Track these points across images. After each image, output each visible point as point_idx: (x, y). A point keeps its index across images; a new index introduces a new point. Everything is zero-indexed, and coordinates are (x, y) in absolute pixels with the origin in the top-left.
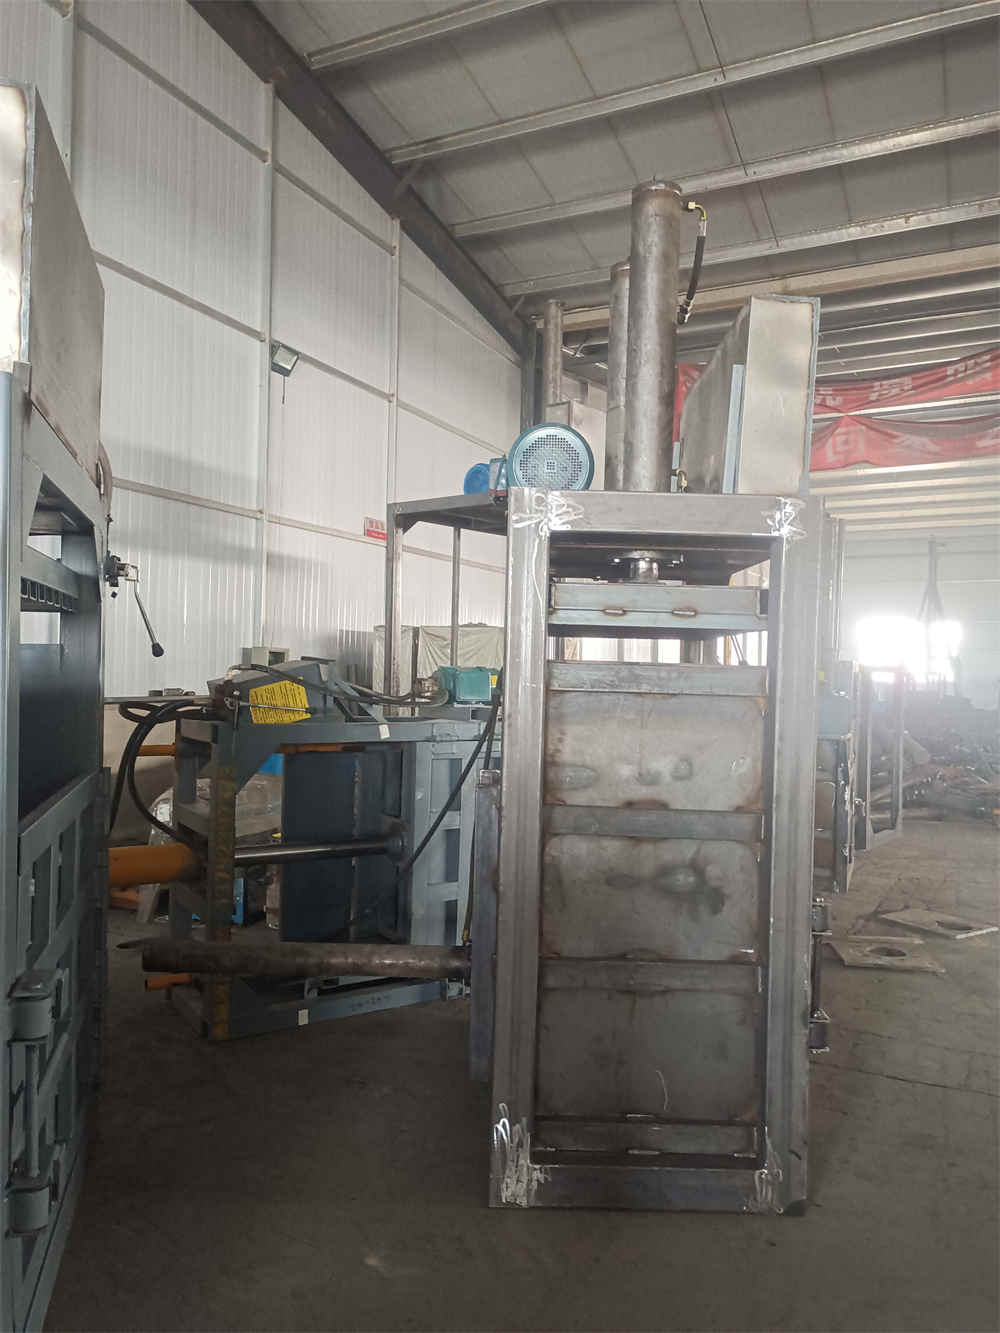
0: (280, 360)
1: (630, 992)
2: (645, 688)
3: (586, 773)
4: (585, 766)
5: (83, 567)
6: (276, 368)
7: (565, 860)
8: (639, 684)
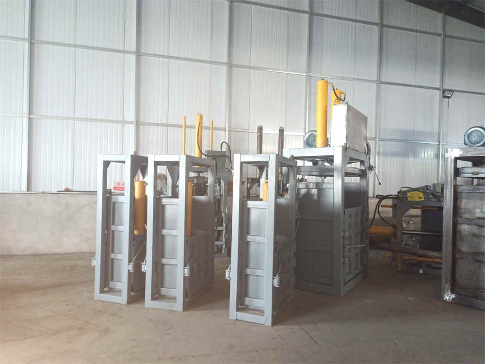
0: (446, 94)
1: (478, 261)
2: (481, 191)
3: (467, 211)
4: (467, 209)
5: (363, 168)
6: (445, 97)
7: (462, 230)
8: (479, 190)
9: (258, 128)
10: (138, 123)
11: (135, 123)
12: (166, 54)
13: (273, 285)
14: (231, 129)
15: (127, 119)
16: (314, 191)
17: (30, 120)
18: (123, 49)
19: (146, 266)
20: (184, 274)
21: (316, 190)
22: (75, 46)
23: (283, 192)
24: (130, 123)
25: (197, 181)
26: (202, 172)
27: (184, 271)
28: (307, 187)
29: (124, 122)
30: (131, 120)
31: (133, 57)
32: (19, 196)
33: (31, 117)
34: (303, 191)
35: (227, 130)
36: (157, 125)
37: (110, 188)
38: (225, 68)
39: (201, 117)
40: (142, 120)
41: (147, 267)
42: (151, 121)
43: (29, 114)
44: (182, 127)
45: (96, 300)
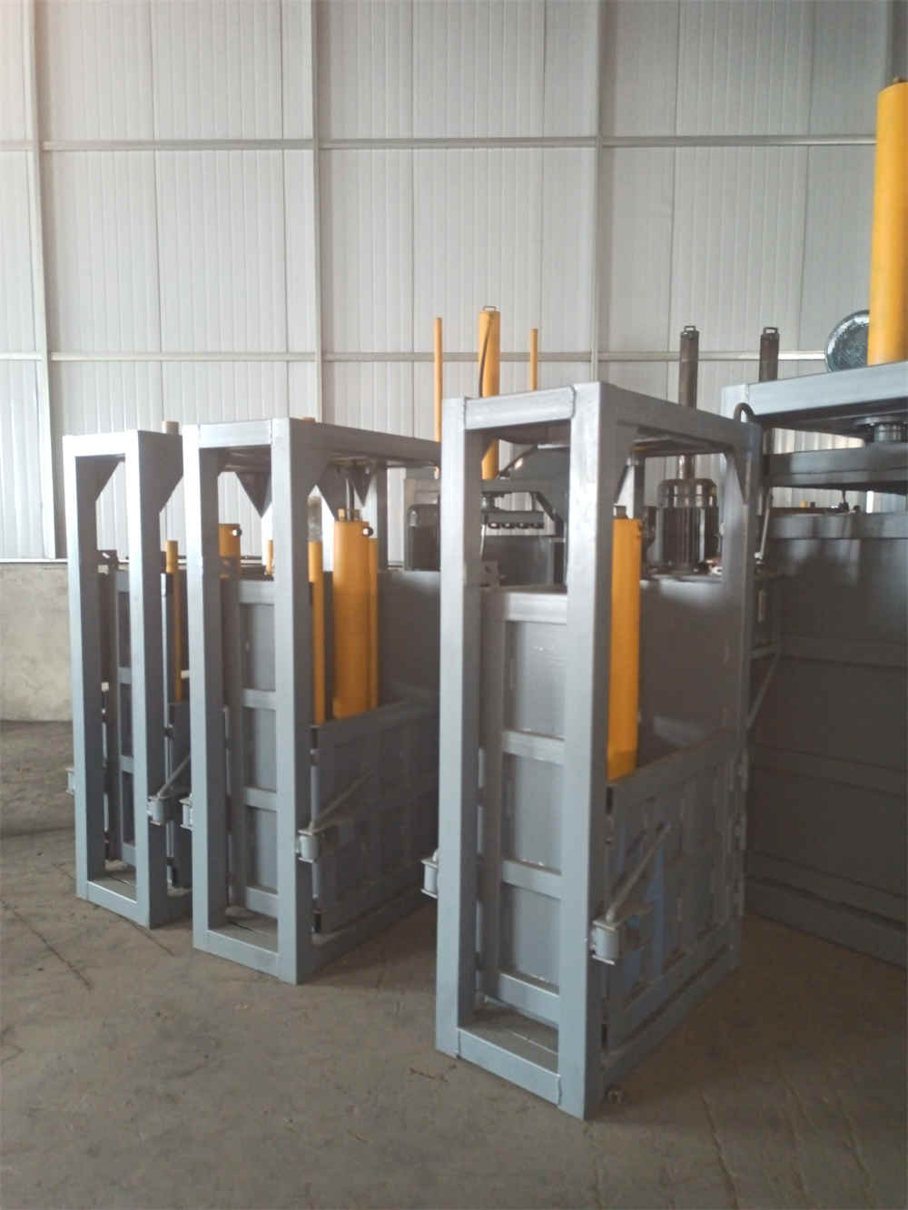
9: (682, 336)
10: (327, 360)
11: (318, 357)
12: (403, 134)
13: (591, 952)
14: (605, 356)
15: (297, 346)
16: (848, 550)
17: (53, 367)
18: (278, 137)
19: (191, 810)
20: (299, 855)
21: (856, 544)
22: (153, 145)
23: (707, 556)
24: (304, 357)
25: (418, 520)
26: (502, 494)
27: (298, 845)
28: (815, 533)
29: (290, 358)
30: (309, 350)
31: (308, 155)
32: (38, 569)
33: (55, 358)
34: (800, 550)
35: (594, 358)
36: (382, 357)
37: (110, 548)
38: (588, 155)
39: (494, 317)
40: (338, 347)
41: (196, 815)
42: (365, 349)
43: (50, 352)
44: (432, 361)
45: (80, 899)
